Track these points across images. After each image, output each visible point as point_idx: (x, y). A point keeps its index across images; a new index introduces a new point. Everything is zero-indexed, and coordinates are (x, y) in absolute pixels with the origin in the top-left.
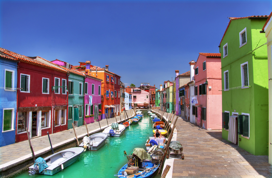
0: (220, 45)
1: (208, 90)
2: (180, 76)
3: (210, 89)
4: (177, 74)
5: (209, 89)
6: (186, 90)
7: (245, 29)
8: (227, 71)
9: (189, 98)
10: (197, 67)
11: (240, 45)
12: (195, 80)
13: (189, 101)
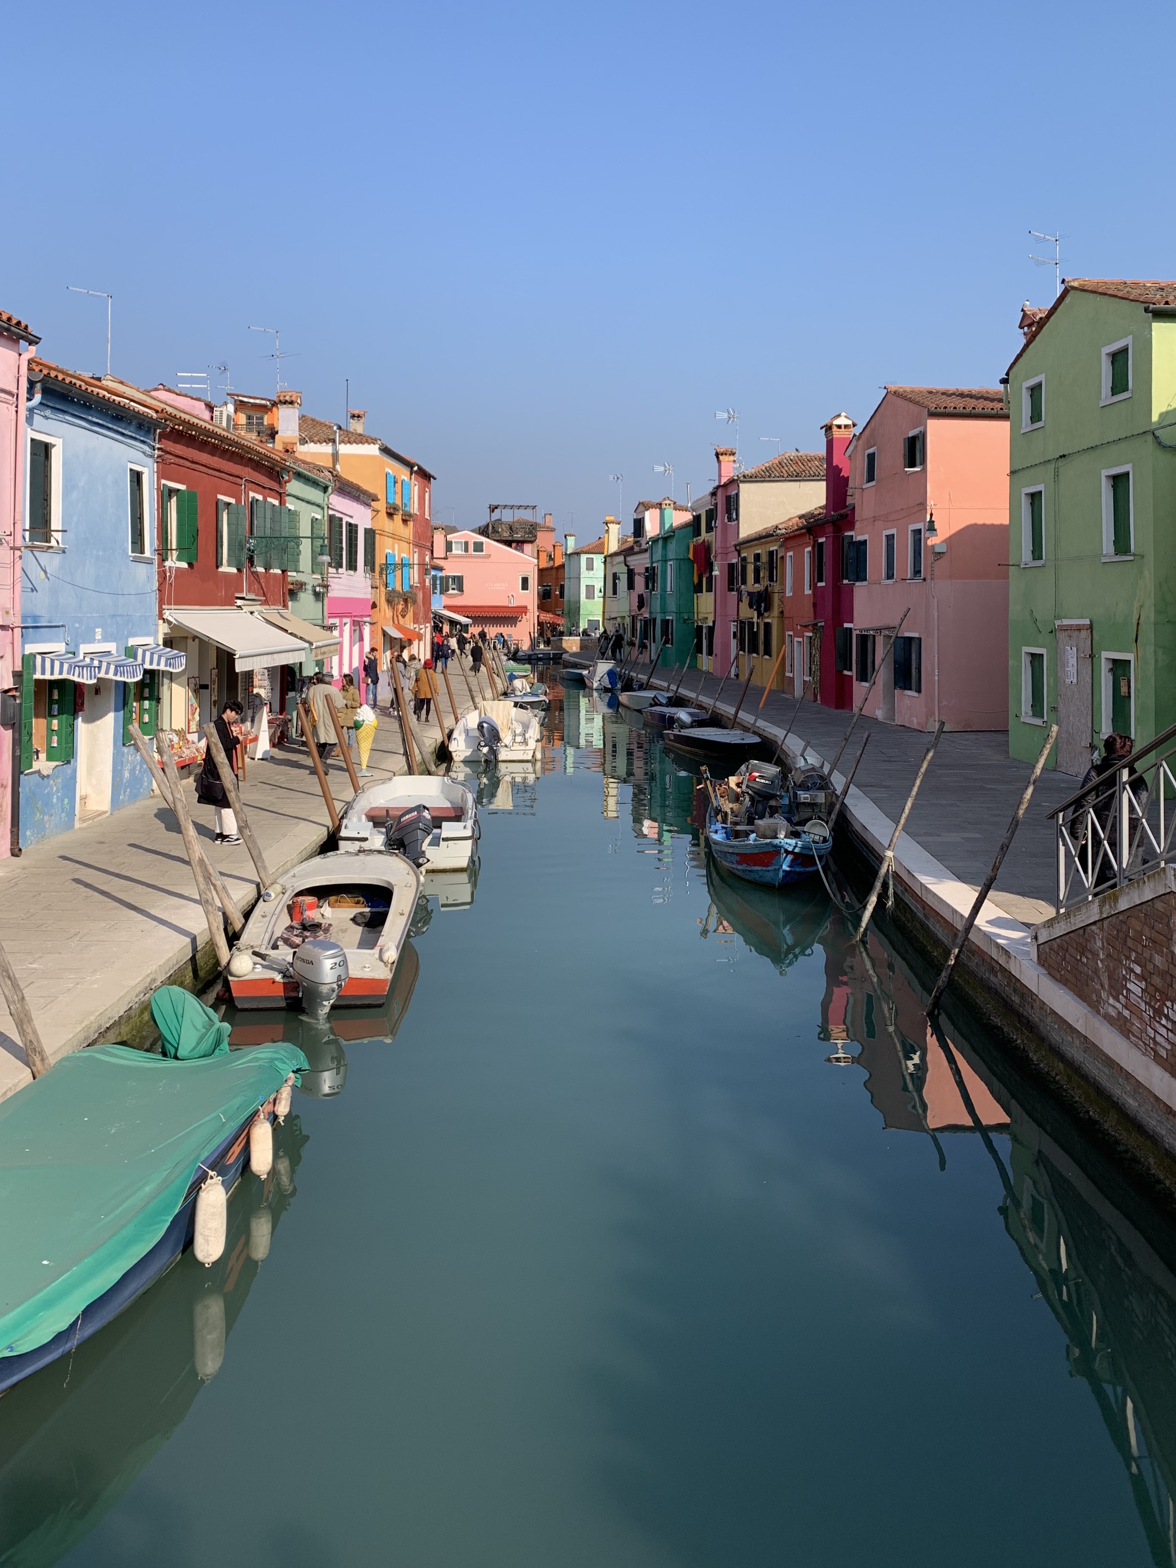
0: (1007, 374)
1: (931, 557)
2: (743, 482)
3: (939, 553)
4: (729, 470)
5: (936, 553)
6: (791, 553)
7: (1127, 341)
8: (1040, 487)
9: (808, 592)
10: (871, 451)
11: (1103, 396)
12: (854, 508)
13: (815, 605)
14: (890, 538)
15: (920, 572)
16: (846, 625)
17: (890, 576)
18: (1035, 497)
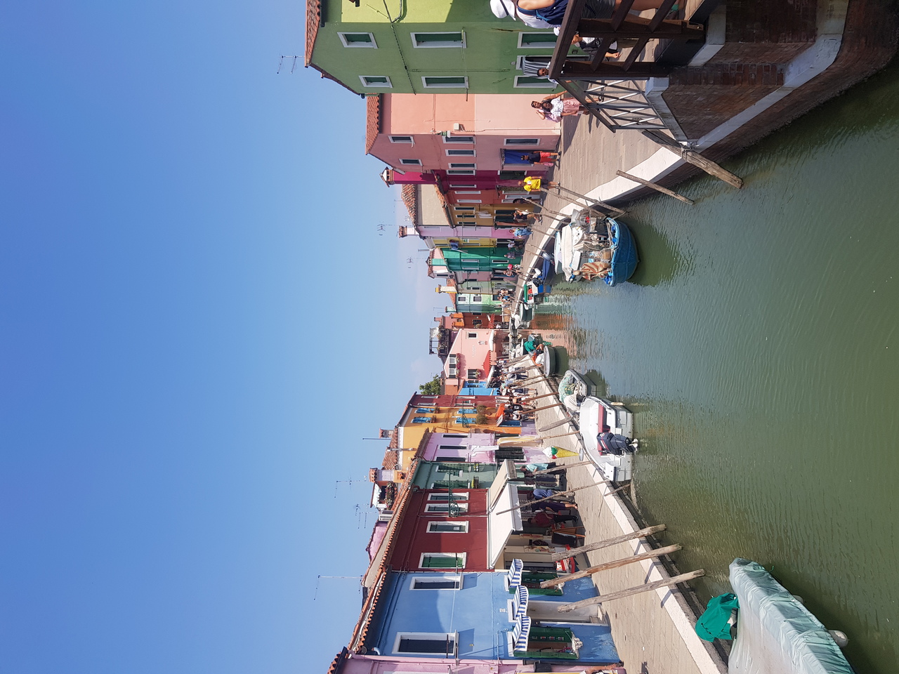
0: (359, 94)
1: (462, 132)
2: (417, 223)
3: (460, 127)
4: (411, 231)
5: (460, 129)
6: (458, 201)
7: (340, 35)
8: (423, 79)
9: (480, 192)
10: (402, 162)
11: (372, 47)
12: (433, 170)
13: (487, 189)
14: (450, 152)
15: (470, 138)
16: (499, 174)
17: (472, 153)
18: (429, 81)
